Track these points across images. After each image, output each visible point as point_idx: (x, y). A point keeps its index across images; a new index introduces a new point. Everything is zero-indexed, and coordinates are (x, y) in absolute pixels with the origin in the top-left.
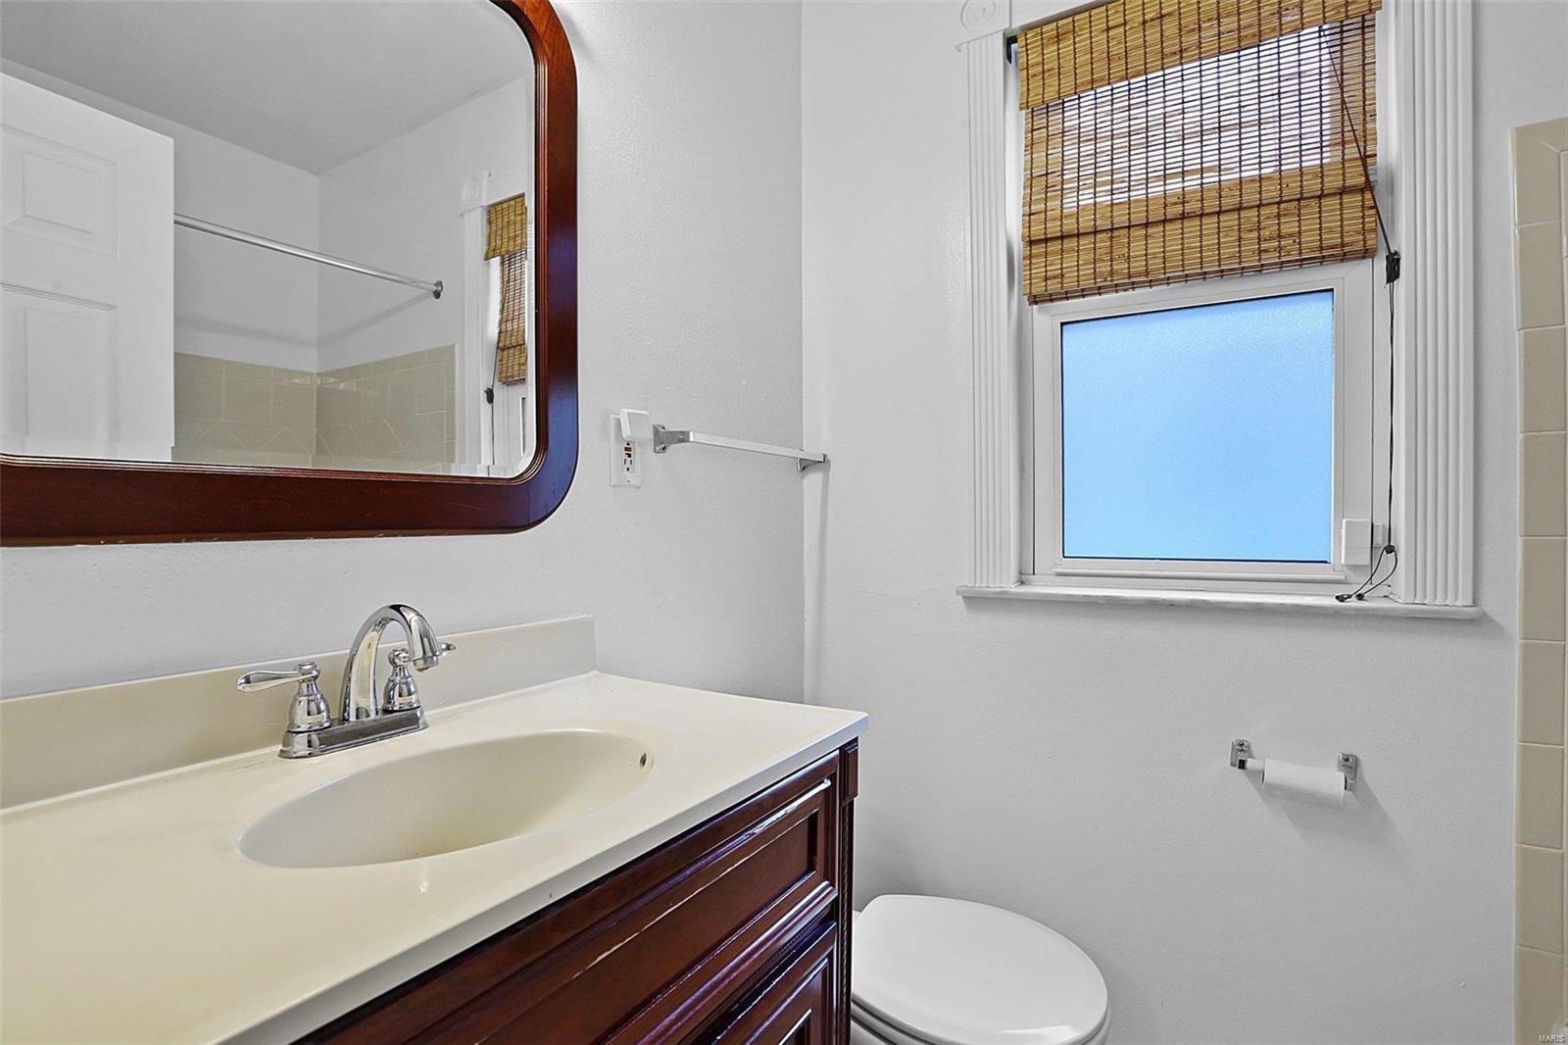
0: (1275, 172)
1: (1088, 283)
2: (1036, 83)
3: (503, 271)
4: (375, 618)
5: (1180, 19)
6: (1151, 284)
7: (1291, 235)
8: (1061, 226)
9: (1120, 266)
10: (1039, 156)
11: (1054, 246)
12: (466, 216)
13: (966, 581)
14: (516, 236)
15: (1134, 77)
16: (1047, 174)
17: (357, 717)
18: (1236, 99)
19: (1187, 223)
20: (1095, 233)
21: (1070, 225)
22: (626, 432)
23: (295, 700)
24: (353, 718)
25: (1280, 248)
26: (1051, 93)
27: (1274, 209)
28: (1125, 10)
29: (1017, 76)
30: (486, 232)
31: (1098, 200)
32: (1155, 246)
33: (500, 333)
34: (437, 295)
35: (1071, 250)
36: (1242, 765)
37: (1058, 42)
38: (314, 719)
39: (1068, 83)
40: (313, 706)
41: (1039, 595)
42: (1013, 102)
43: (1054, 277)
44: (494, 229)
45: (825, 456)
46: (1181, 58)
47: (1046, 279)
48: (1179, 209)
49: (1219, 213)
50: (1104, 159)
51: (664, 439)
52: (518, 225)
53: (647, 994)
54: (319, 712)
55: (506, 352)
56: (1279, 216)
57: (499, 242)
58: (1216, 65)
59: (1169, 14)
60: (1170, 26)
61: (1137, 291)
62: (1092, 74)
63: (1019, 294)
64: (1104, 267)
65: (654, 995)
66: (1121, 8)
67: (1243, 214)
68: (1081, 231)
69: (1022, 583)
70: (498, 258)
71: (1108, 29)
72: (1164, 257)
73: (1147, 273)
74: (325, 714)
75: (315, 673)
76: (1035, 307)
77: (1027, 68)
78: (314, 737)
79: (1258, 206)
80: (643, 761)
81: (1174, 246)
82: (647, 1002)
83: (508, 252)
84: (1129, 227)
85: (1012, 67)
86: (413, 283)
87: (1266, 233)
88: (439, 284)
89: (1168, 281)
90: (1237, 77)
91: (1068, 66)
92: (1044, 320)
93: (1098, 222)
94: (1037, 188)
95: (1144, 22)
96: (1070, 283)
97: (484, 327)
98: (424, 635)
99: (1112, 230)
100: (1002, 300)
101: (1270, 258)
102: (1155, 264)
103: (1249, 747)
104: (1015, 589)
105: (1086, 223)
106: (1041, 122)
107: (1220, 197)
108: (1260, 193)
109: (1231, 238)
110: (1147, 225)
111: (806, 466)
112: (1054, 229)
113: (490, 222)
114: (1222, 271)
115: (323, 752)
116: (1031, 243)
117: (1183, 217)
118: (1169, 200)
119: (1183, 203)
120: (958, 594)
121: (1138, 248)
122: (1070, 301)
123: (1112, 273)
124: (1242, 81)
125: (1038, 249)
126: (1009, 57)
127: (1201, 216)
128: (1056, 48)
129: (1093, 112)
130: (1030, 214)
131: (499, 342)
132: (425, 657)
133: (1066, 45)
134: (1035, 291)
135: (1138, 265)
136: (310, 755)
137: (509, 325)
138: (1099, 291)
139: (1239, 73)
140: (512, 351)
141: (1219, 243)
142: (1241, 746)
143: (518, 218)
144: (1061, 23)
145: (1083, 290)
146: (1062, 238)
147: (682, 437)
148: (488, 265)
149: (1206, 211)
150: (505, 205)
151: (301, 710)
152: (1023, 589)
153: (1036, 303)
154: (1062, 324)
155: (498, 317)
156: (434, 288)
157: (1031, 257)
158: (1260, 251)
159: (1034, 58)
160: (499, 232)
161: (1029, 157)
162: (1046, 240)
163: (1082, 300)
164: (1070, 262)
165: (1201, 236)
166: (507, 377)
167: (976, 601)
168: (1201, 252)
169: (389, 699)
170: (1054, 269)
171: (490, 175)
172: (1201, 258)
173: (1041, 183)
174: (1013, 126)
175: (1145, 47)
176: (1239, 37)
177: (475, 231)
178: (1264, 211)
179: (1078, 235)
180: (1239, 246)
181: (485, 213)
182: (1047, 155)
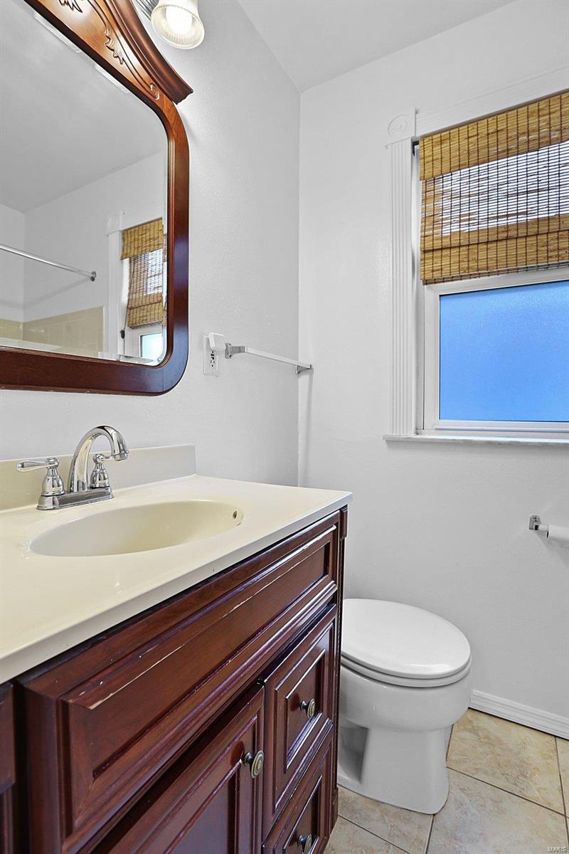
0: (556, 215)
1: (455, 274)
2: (429, 166)
3: (130, 266)
4: (91, 433)
5: (507, 133)
6: (489, 274)
7: (564, 249)
8: (442, 242)
9: (473, 264)
10: (430, 205)
11: (438, 254)
12: (110, 236)
13: (389, 433)
14: (139, 247)
15: (482, 164)
16: (434, 215)
17: (78, 490)
18: (536, 176)
19: (509, 242)
20: (460, 247)
21: (446, 242)
22: (213, 345)
23: (45, 478)
24: (75, 490)
25: (559, 256)
26: (437, 171)
27: (556, 235)
28: (478, 128)
29: (417, 162)
30: (121, 244)
31: (462, 229)
32: (492, 255)
33: (129, 300)
34: (93, 279)
35: (447, 256)
36: (537, 528)
37: (441, 144)
38: (56, 489)
39: (446, 167)
40: (55, 482)
41: (428, 439)
42: (416, 177)
43: (437, 270)
44: (126, 243)
45: (311, 366)
46: (508, 154)
47: (433, 271)
48: (505, 235)
49: (526, 237)
50: (465, 207)
51: (231, 351)
52: (140, 241)
53: (254, 631)
54: (59, 486)
55: (132, 311)
56: (558, 238)
57: (129, 250)
58: (525, 158)
59: (502, 130)
60: (502, 136)
61: (482, 278)
62: (459, 162)
63: (417, 280)
64: (464, 265)
65: (257, 632)
66: (476, 127)
67: (539, 237)
68: (452, 246)
69: (417, 434)
70: (128, 259)
71: (468, 138)
72: (497, 260)
73: (487, 268)
74: (61, 487)
75: (56, 464)
76: (425, 286)
77: (424, 158)
78: (56, 499)
79: (547, 233)
80: (235, 516)
81: (502, 254)
82: (253, 636)
83: (134, 256)
84: (478, 244)
85: (415, 158)
86: (79, 272)
87: (551, 247)
88: (94, 273)
89: (498, 273)
90: (537, 164)
91: (446, 156)
92: (431, 293)
93: (462, 241)
94: (429, 221)
95: (488, 134)
96: (446, 273)
97: (120, 297)
98: (120, 442)
99: (469, 245)
100: (410, 282)
101: (553, 261)
102: (492, 263)
103: (539, 519)
104: (414, 436)
105: (455, 243)
106: (430, 187)
107: (527, 228)
108: (548, 226)
109: (532, 250)
110: (487, 243)
111: (301, 370)
112: (438, 244)
113: (123, 239)
114: (527, 268)
115: (61, 507)
116: (425, 252)
117: (507, 239)
118: (500, 230)
119: (507, 231)
120: (384, 439)
121: (482, 255)
122: (445, 283)
123: (468, 268)
124: (540, 167)
125: (429, 255)
126: (414, 152)
127: (517, 238)
128: (439, 147)
129: (459, 182)
130: (425, 237)
131: (128, 305)
132: (120, 454)
133: (446, 146)
134: (427, 277)
135: (483, 264)
136: (54, 509)
137: (134, 295)
138: (461, 278)
139: (538, 162)
140: (135, 310)
141: (526, 253)
142: (535, 519)
143: (140, 237)
144: (442, 134)
145: (452, 277)
146: (442, 249)
147: (240, 350)
148: (122, 263)
149: (520, 235)
150: (133, 230)
151: (49, 484)
152: (418, 437)
153: (427, 284)
154: (440, 296)
155: (128, 292)
156: (91, 275)
157: (424, 259)
158: (548, 257)
159: (428, 153)
160: (129, 245)
161: (424, 206)
162: (433, 250)
163: (451, 282)
164: (446, 262)
165: (516, 249)
166: (133, 324)
167: (393, 442)
168: (517, 257)
169: (93, 482)
170: (437, 266)
171: (124, 213)
172: (517, 260)
173: (430, 220)
174: (416, 189)
175: (488, 148)
176: (539, 143)
177: (115, 244)
178: (550, 236)
179: (450, 248)
180: (537, 254)
181: (121, 234)
182: (434, 205)
